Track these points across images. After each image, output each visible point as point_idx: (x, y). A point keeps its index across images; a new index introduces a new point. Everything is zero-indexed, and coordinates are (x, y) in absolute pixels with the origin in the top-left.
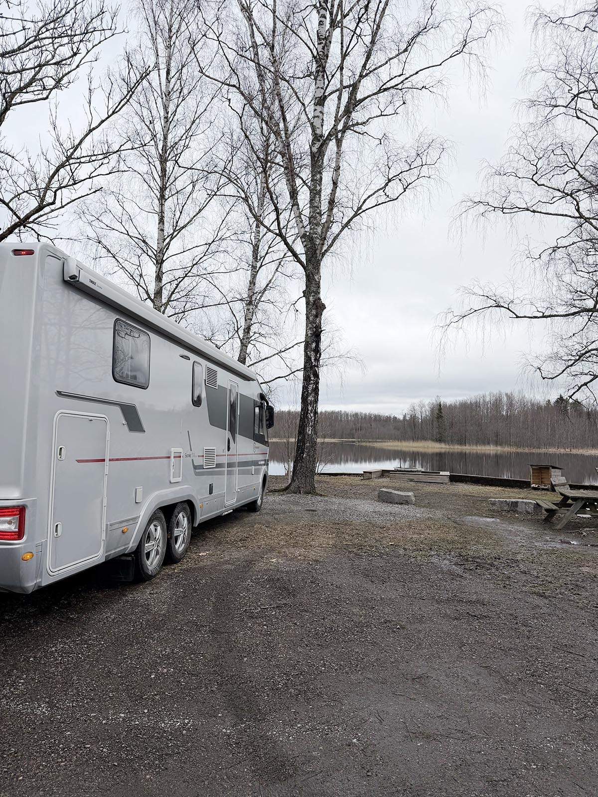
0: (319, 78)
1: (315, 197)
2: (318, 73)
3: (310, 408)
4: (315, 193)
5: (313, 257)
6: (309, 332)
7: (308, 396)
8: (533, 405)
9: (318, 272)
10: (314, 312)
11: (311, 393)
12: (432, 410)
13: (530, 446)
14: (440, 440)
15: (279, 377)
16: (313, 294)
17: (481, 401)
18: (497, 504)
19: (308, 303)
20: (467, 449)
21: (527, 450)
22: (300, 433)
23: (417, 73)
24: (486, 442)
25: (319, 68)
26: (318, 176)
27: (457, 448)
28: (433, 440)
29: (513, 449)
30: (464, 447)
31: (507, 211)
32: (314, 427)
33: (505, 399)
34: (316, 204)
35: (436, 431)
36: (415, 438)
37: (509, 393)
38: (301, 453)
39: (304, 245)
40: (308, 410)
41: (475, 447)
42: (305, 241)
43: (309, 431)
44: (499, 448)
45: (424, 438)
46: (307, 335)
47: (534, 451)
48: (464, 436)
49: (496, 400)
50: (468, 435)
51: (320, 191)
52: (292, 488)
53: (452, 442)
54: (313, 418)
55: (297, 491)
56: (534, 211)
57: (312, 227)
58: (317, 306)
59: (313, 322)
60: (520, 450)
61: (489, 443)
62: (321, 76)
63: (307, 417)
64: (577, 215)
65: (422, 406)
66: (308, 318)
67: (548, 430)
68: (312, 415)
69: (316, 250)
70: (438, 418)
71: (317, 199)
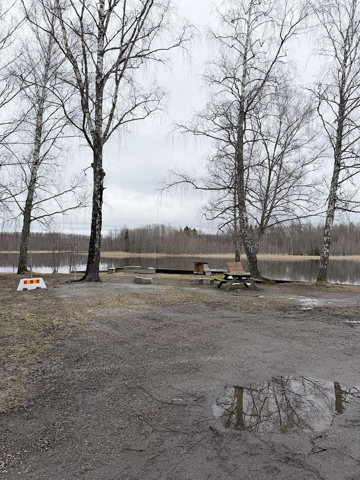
0: (100, 40)
1: (99, 110)
2: (100, 36)
3: (97, 233)
4: (98, 107)
5: (98, 144)
6: (96, 189)
7: (96, 226)
8: (175, 231)
9: (101, 154)
10: (99, 177)
11: (98, 224)
12: (122, 233)
13: (174, 253)
14: (127, 251)
15: (58, 212)
16: (98, 166)
17: (148, 228)
18: (194, 281)
19: (95, 172)
20: (142, 255)
21: (173, 256)
22: (90, 247)
23: (156, 51)
24: (152, 251)
25: (100, 34)
26: (101, 98)
27: (136, 255)
28: (123, 251)
29: (166, 255)
30: (140, 255)
31: (197, 133)
32: (100, 244)
33: (160, 228)
34: (99, 114)
35: (124, 245)
36: (111, 250)
37: (163, 224)
38: (92, 259)
39: (93, 137)
40: (96, 234)
41: (146, 254)
42: (93, 135)
43: (97, 246)
44: (159, 255)
45: (117, 250)
46: (94, 190)
47: (176, 256)
48: (140, 248)
49: (156, 228)
50: (142, 248)
51: (102, 106)
52: (87, 278)
53: (133, 252)
54: (99, 238)
55: (90, 280)
56: (208, 135)
57: (97, 127)
58: (101, 174)
59: (99, 183)
60: (169, 255)
61: (153, 252)
62: (102, 39)
63: (96, 238)
64: (228, 140)
65: (116, 230)
66: (95, 180)
67: (182, 245)
68: (98, 236)
69: (100, 141)
70: (126, 238)
71: (100, 111)
